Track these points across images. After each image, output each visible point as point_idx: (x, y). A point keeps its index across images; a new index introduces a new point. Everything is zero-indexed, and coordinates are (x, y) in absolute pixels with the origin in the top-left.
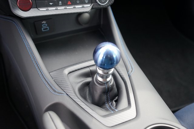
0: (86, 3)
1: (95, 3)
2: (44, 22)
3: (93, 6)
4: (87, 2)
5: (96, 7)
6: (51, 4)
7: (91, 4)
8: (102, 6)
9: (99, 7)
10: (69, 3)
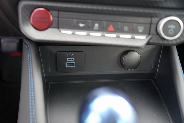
0: (138, 33)
1: (154, 36)
2: (70, 55)
3: (150, 39)
4: (141, 31)
5: (156, 41)
6: (81, 25)
7: (147, 35)
8: (166, 42)
9: (161, 42)
10: (111, 28)
